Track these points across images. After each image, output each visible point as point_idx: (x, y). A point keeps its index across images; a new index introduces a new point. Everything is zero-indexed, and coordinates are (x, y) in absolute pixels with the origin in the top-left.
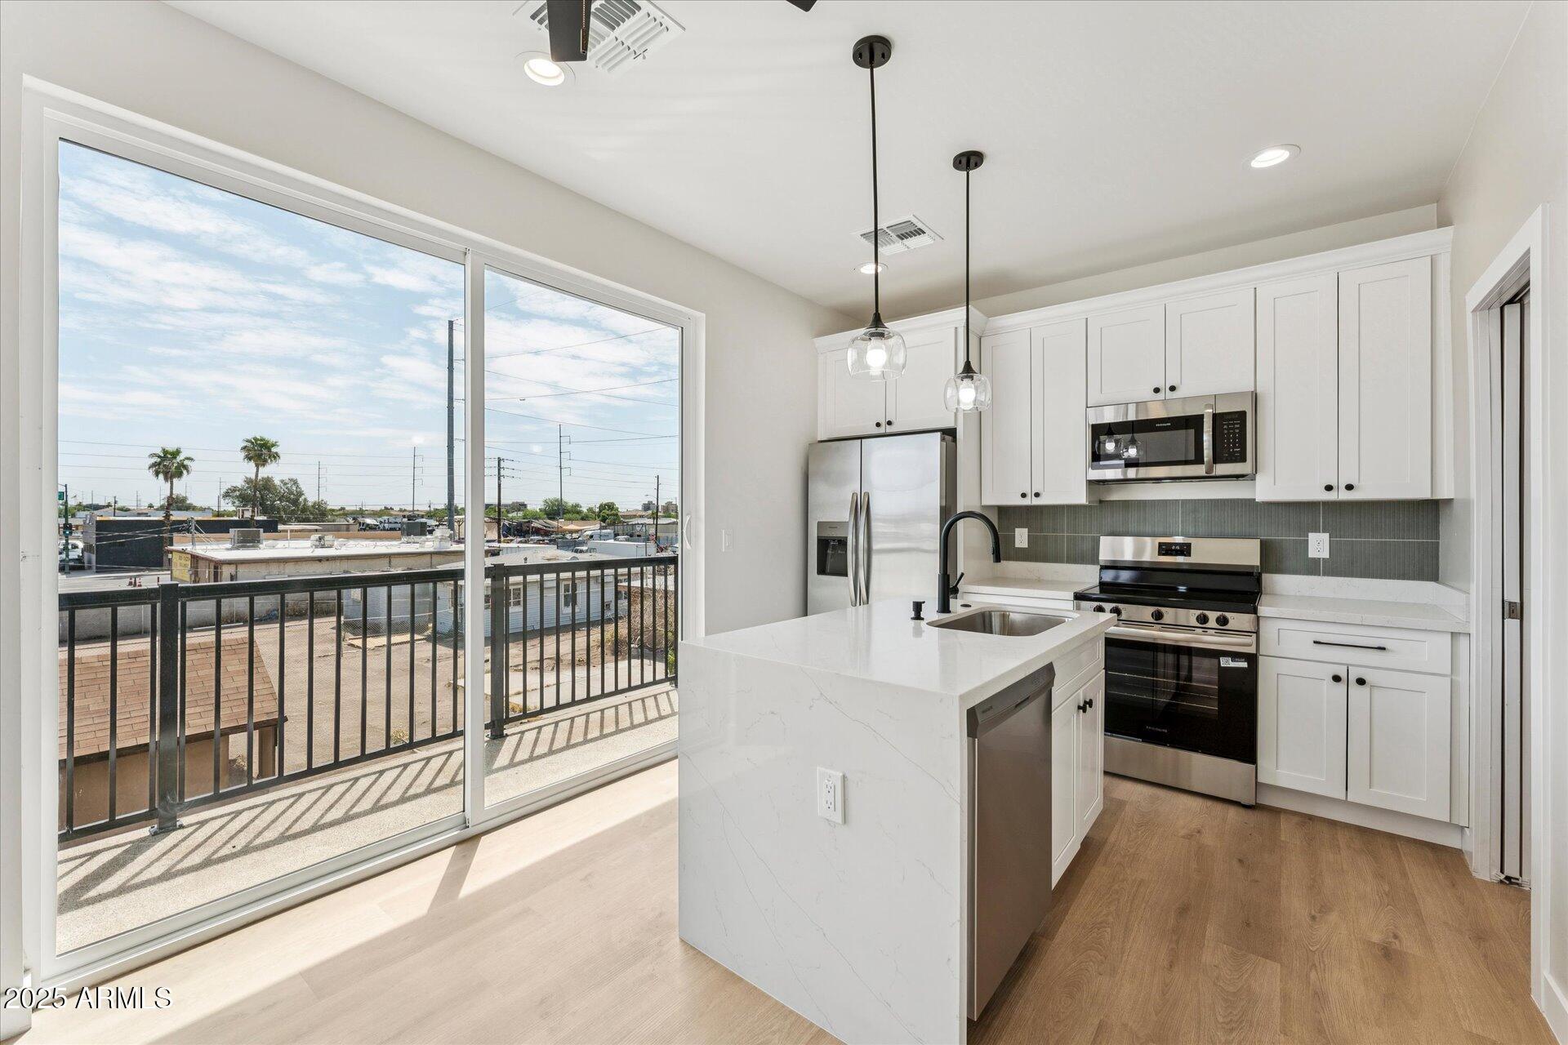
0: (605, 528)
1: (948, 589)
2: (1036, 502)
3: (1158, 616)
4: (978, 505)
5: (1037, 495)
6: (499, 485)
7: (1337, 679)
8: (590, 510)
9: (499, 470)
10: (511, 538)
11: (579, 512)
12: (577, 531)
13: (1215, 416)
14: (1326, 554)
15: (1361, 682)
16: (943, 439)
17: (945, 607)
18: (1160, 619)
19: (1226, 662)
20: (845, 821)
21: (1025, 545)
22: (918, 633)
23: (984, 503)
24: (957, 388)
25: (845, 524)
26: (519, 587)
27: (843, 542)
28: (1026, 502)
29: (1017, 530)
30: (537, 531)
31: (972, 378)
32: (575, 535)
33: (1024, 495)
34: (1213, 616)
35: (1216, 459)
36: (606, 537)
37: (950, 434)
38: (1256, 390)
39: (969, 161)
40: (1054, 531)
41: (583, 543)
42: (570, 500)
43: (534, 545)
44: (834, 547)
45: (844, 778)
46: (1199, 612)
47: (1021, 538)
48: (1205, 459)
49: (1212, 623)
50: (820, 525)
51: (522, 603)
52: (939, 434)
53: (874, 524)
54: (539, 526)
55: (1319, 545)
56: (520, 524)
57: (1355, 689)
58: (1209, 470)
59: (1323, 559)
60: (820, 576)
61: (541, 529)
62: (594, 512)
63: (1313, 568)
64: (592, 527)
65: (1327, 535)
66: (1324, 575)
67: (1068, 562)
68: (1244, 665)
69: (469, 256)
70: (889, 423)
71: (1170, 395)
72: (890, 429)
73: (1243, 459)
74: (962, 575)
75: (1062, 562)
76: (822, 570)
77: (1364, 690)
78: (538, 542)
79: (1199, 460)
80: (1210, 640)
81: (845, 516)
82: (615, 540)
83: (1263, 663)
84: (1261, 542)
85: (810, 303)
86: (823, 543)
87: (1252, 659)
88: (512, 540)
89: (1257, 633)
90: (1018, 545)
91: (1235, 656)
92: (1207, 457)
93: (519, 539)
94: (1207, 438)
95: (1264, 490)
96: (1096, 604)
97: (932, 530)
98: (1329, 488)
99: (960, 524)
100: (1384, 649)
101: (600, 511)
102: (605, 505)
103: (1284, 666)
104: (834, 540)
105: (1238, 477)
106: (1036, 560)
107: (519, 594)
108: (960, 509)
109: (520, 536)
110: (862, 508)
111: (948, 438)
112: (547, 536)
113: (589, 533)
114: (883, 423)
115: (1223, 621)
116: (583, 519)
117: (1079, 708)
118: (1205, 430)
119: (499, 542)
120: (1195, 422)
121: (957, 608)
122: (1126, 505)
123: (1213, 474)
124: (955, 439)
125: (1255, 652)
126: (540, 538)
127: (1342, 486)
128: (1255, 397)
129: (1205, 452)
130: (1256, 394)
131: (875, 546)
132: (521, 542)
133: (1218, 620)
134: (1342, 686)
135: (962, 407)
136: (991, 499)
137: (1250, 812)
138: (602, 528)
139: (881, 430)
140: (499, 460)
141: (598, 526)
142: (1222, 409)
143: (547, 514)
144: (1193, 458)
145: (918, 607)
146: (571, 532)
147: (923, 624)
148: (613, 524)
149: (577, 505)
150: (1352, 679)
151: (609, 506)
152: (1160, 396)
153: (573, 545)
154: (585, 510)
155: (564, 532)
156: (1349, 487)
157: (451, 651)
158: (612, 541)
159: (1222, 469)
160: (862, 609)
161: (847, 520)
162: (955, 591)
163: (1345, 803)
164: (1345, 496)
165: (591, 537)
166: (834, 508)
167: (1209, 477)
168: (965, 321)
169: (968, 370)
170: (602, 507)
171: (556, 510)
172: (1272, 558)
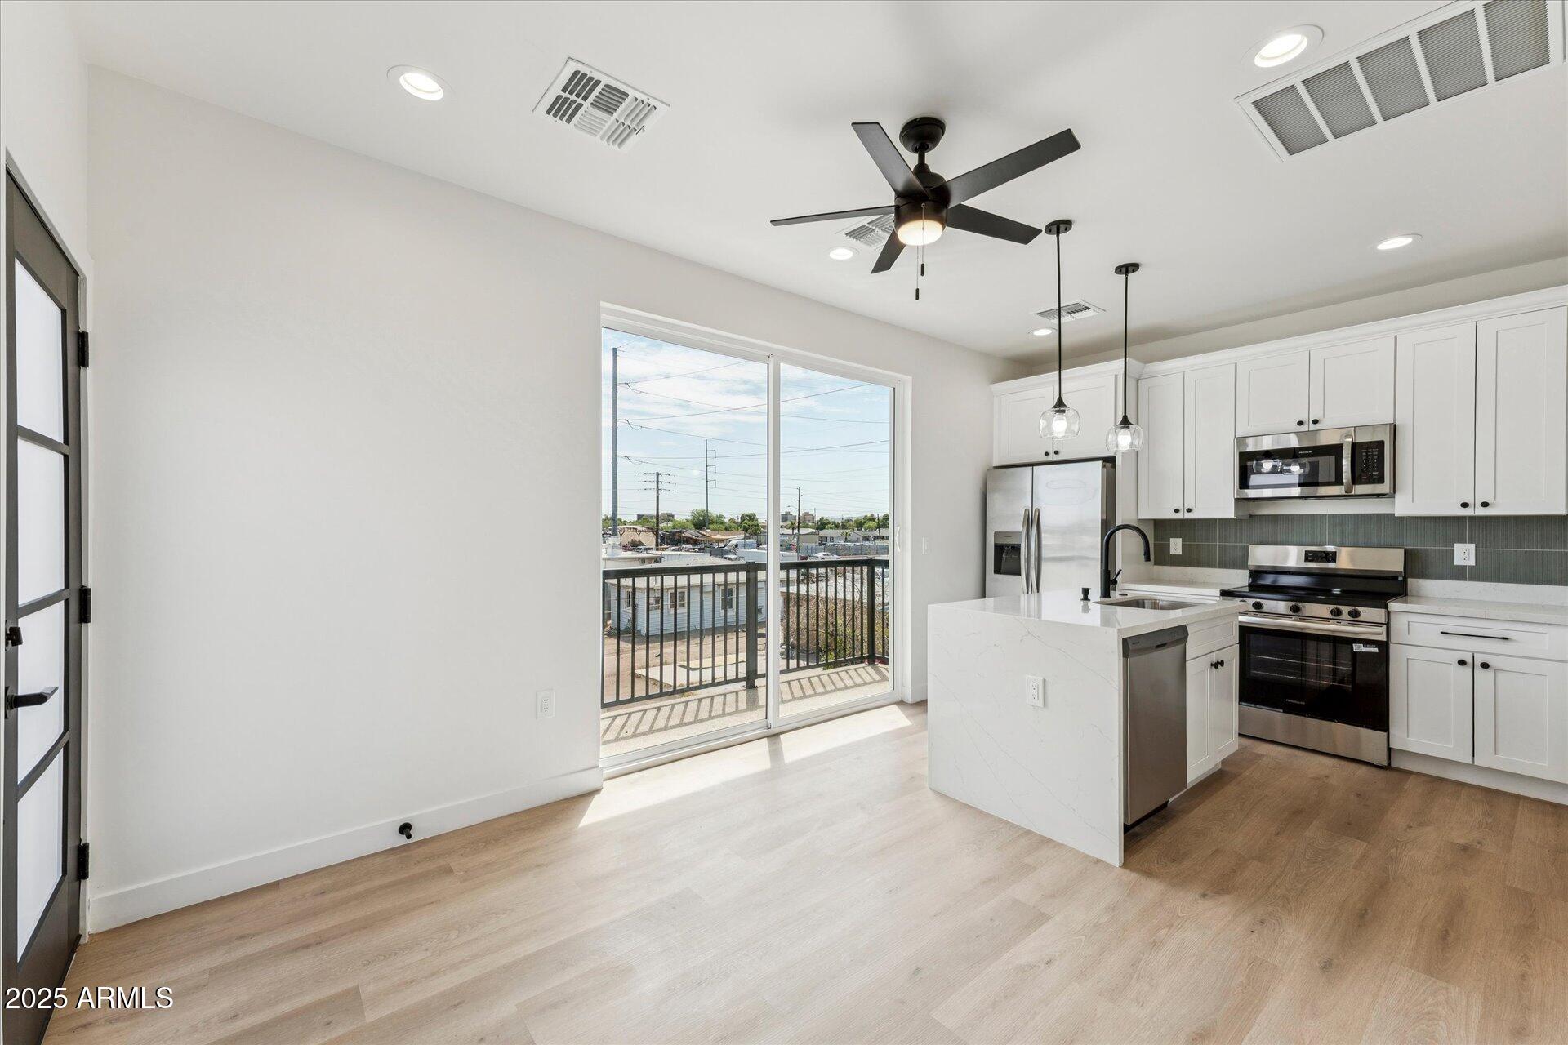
0: (748, 538)
1: (1109, 583)
2: (1188, 516)
3: (1295, 609)
4: (1135, 517)
5: (1189, 510)
6: (658, 498)
7: (1462, 663)
8: (732, 520)
9: (657, 484)
10: (665, 546)
11: (723, 523)
12: (722, 541)
13: (1354, 445)
14: (1472, 562)
15: (1485, 666)
16: (1104, 466)
17: (1106, 593)
18: (1297, 612)
19: (1358, 648)
20: (1045, 705)
21: (1179, 552)
22: (1086, 609)
23: (1140, 517)
24: (1117, 435)
25: (1019, 534)
26: (683, 590)
27: (1016, 549)
28: (1179, 516)
29: (1172, 540)
30: (687, 541)
31: (1128, 428)
32: (721, 545)
33: (1177, 511)
34: (1345, 609)
35: (1355, 480)
36: (750, 546)
37: (1109, 461)
38: (1395, 420)
39: (1127, 269)
40: (1207, 540)
41: (728, 552)
42: (714, 511)
43: (687, 553)
44: (1008, 552)
45: (1044, 681)
46: (1332, 607)
47: (1176, 546)
48: (1344, 481)
49: (1345, 616)
50: (996, 534)
51: (686, 605)
52: (1100, 462)
53: (1043, 535)
54: (690, 536)
55: (1465, 554)
56: (673, 534)
57: (1479, 671)
58: (1348, 490)
59: (1469, 566)
60: (998, 575)
61: (691, 538)
62: (735, 523)
63: (1459, 574)
64: (736, 537)
65: (1473, 546)
66: (1470, 580)
67: (1219, 567)
68: (1376, 650)
69: (772, 359)
70: (1057, 453)
71: (1313, 427)
72: (1057, 458)
73: (1381, 480)
74: (1120, 571)
75: (1214, 567)
76: (998, 571)
77: (1489, 673)
78: (689, 550)
79: (1338, 481)
80: (1346, 629)
81: (1019, 527)
82: (758, 549)
83: (1394, 650)
84: (1406, 552)
85: (986, 356)
86: (999, 549)
87: (1384, 646)
88: (666, 548)
89: (1388, 624)
90: (1172, 552)
91: (1367, 643)
92: (1346, 479)
93: (673, 548)
94: (1346, 463)
95: (1402, 506)
96: (1241, 599)
97: (1094, 541)
98: (1465, 505)
99: (1119, 534)
100: (1507, 639)
101: (742, 521)
102: (746, 516)
103: (1413, 653)
104: (1008, 547)
105: (1379, 496)
106: (1190, 565)
107: (683, 596)
108: (1119, 523)
109: (673, 545)
110: (1033, 521)
111: (1109, 465)
112: (697, 545)
113: (734, 542)
114: (1051, 453)
115: (1355, 614)
116: (726, 529)
117: (1212, 665)
118: (1344, 456)
119: (657, 549)
120: (1336, 450)
121: (1116, 595)
122: (1275, 519)
123: (1353, 493)
124: (1114, 466)
125: (1385, 640)
126: (691, 547)
127: (1478, 503)
128: (1394, 428)
129: (1344, 475)
130: (1395, 426)
131: (1044, 554)
132: (674, 550)
133: (1350, 613)
134: (1468, 670)
135: (1120, 448)
136: (1146, 514)
137: (1382, 772)
138: (746, 538)
139: (1050, 458)
140: (658, 475)
141: (742, 536)
142: (1362, 438)
143: (695, 525)
144: (1334, 480)
145: (1086, 592)
146: (719, 541)
147: (1090, 603)
148: (756, 534)
149: (721, 516)
150: (1478, 663)
151: (750, 517)
152: (1304, 428)
153: (721, 553)
154: (727, 520)
155: (711, 541)
156: (1485, 505)
157: (630, 646)
158: (756, 550)
159: (1360, 489)
160: (1034, 597)
161: (1020, 531)
162: (1115, 582)
163: (1473, 766)
164: (1481, 512)
165: (737, 546)
166: (1008, 520)
167: (1348, 496)
168: (1123, 370)
169: (1125, 422)
170: (743, 518)
171: (702, 521)
172: (1416, 565)
